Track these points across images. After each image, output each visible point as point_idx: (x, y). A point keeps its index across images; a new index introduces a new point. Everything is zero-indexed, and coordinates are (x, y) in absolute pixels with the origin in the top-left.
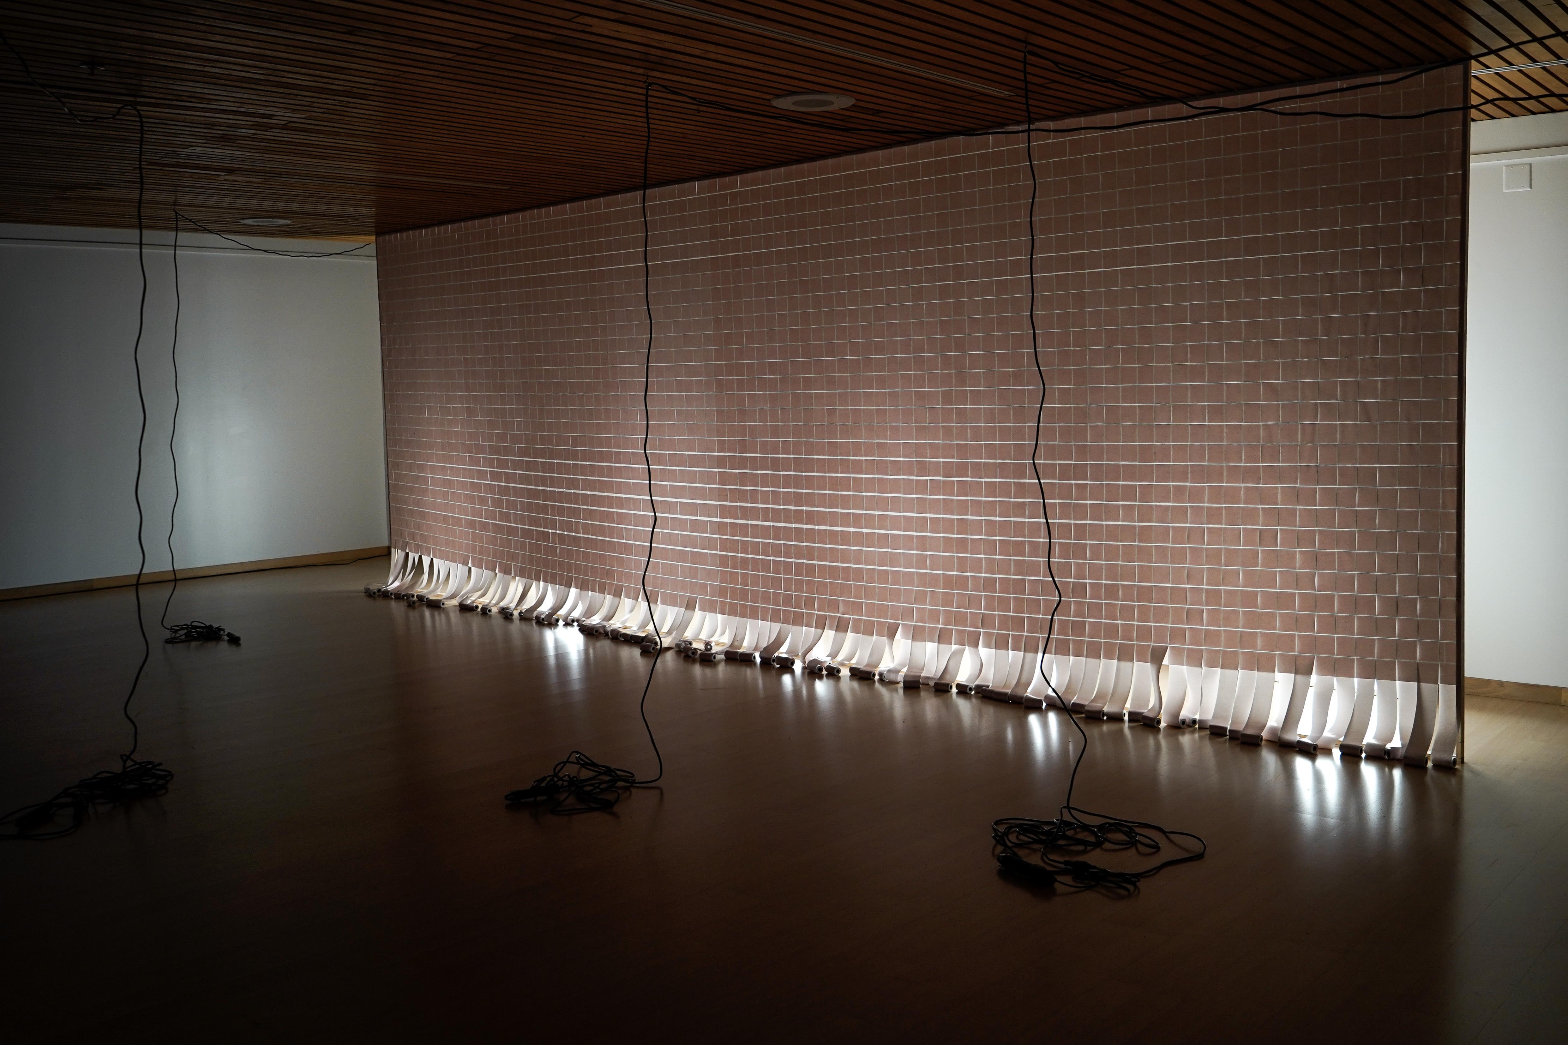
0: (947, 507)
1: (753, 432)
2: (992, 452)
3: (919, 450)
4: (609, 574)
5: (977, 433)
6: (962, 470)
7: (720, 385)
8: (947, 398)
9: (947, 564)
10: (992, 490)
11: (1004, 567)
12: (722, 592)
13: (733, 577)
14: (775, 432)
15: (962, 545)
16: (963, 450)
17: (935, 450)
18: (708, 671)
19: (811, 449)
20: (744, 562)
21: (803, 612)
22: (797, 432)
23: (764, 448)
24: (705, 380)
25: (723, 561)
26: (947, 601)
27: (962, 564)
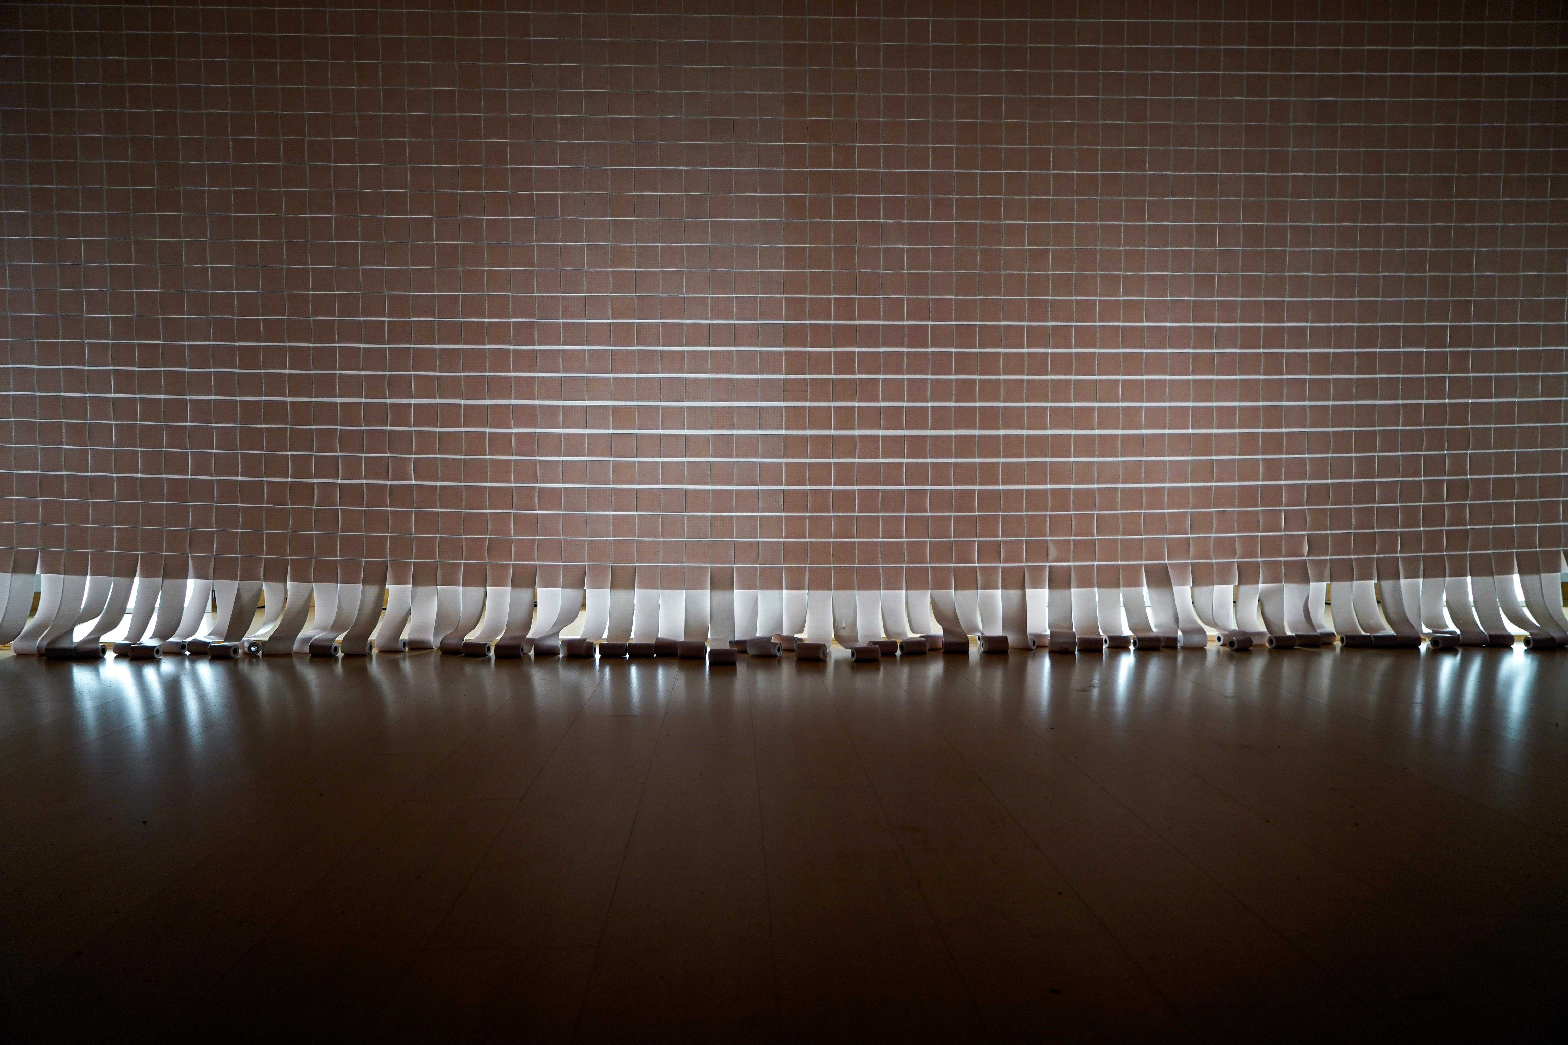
0: (1248, 390)
1: (869, 284)
2: (1322, 312)
3: (1202, 311)
4: (498, 548)
5: (1299, 286)
6: (1274, 337)
7: (796, 207)
8: (1253, 236)
9: (1247, 470)
10: (1321, 363)
11: (1342, 468)
12: (793, 553)
13: (818, 526)
14: (919, 284)
15: (1273, 443)
16: (1274, 311)
17: (1228, 311)
18: (810, 681)
19: (991, 310)
20: (844, 500)
21: (975, 568)
22: (965, 285)
23: (894, 309)
24: (760, 196)
25: (793, 501)
26: (1248, 522)
27: (1273, 469)
